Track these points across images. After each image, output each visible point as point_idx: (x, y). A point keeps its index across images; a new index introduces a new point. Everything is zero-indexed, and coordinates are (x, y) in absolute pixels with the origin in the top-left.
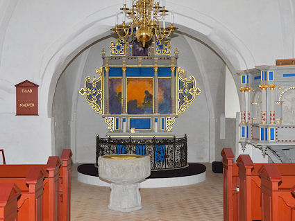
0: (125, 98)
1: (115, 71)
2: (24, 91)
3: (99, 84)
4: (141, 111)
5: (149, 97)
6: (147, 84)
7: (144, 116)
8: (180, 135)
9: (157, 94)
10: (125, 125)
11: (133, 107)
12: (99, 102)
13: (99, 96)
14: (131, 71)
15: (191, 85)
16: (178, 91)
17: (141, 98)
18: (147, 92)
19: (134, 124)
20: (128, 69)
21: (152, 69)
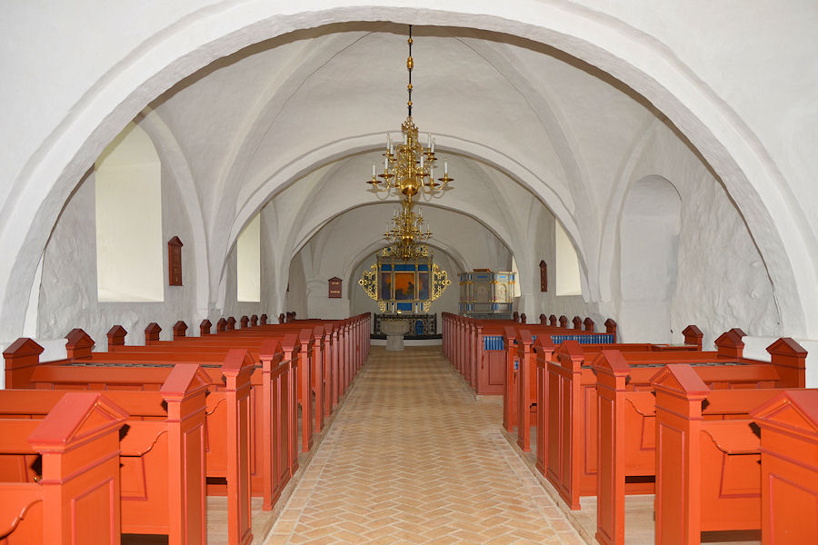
0: (394, 287)
1: (386, 267)
2: (333, 283)
3: (373, 277)
4: (405, 297)
5: (412, 287)
6: (410, 276)
7: (408, 301)
8: (432, 313)
9: (418, 286)
10: (393, 308)
11: (399, 295)
12: (373, 291)
13: (374, 286)
14: (397, 268)
15: (443, 278)
16: (434, 282)
17: (405, 287)
18: (410, 283)
19: (400, 307)
20: (395, 266)
21: (414, 265)
